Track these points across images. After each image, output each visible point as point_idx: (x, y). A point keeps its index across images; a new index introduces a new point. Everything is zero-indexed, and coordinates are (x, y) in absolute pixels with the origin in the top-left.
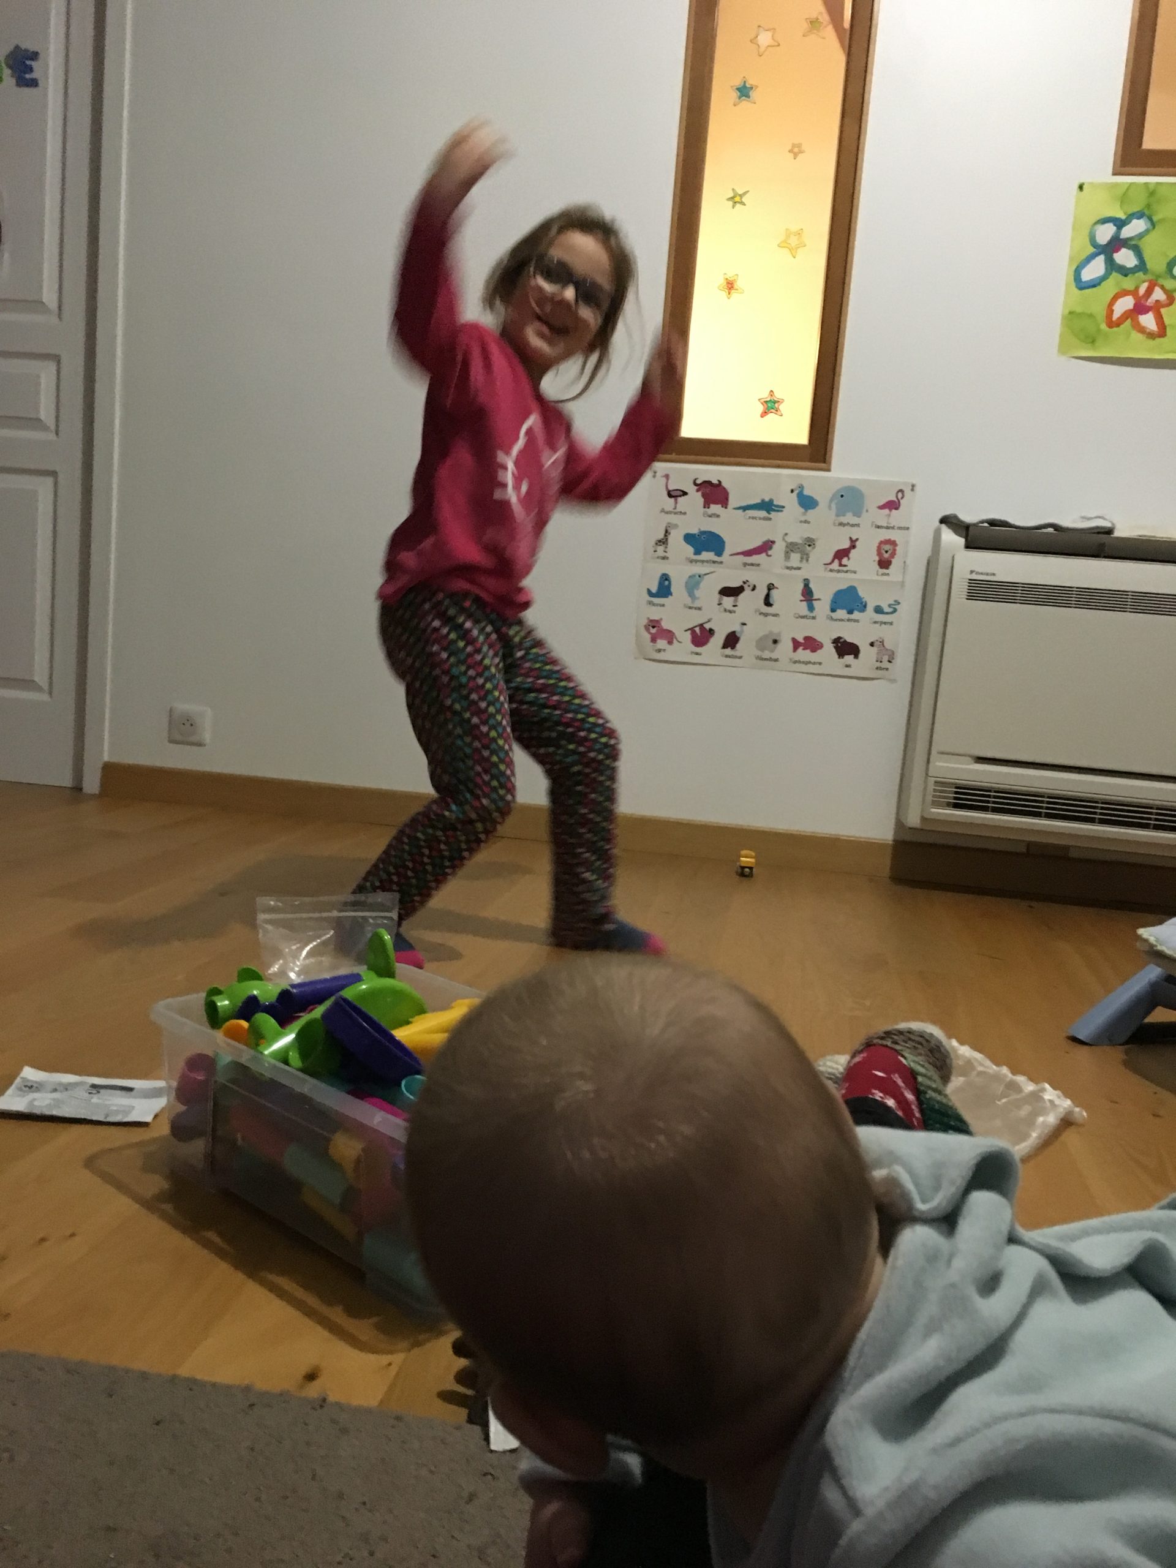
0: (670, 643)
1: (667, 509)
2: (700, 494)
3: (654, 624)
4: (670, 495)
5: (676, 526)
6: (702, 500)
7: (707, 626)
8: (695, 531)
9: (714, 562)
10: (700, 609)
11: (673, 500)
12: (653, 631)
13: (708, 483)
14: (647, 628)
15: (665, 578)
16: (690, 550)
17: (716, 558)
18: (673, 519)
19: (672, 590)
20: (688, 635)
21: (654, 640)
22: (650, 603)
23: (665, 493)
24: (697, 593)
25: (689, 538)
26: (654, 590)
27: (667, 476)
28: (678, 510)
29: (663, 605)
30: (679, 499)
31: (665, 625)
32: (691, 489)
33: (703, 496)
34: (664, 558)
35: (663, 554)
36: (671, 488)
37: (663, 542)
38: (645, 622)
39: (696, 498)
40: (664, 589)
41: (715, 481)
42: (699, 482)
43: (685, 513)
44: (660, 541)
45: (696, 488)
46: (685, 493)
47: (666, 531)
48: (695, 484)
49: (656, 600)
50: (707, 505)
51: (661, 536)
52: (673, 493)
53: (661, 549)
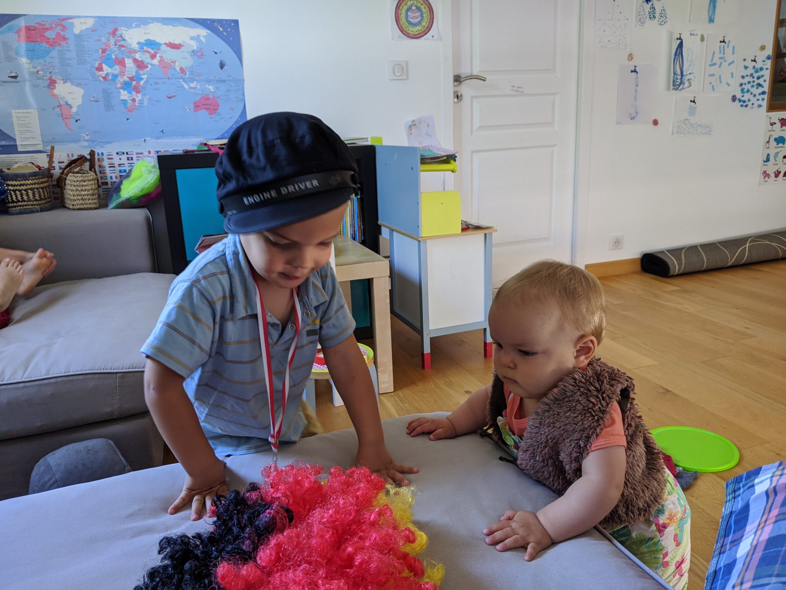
0: (769, 178)
1: (770, 130)
3: (765, 172)
5: (772, 135)
6: (780, 125)
7: (779, 170)
8: (777, 137)
9: (782, 147)
10: (777, 164)
11: (772, 126)
12: (764, 175)
13: (783, 119)
14: (763, 174)
15: (768, 155)
16: (776, 143)
17: (783, 146)
18: (771, 133)
19: (770, 159)
20: (774, 175)
21: (764, 178)
22: (764, 165)
23: (770, 124)
24: (777, 159)
25: (776, 140)
26: (765, 160)
27: (770, 118)
28: (774, 129)
29: (767, 165)
30: (774, 125)
31: (768, 172)
32: (777, 121)
33: (781, 124)
34: (768, 148)
35: (768, 146)
36: (772, 122)
37: (768, 142)
38: (762, 172)
39: (778, 125)
40: (768, 160)
42: (780, 119)
43: (775, 131)
45: (779, 121)
46: (775, 123)
47: (770, 138)
49: (766, 163)
50: (781, 127)
51: (767, 140)
52: (772, 124)
53: (767, 144)
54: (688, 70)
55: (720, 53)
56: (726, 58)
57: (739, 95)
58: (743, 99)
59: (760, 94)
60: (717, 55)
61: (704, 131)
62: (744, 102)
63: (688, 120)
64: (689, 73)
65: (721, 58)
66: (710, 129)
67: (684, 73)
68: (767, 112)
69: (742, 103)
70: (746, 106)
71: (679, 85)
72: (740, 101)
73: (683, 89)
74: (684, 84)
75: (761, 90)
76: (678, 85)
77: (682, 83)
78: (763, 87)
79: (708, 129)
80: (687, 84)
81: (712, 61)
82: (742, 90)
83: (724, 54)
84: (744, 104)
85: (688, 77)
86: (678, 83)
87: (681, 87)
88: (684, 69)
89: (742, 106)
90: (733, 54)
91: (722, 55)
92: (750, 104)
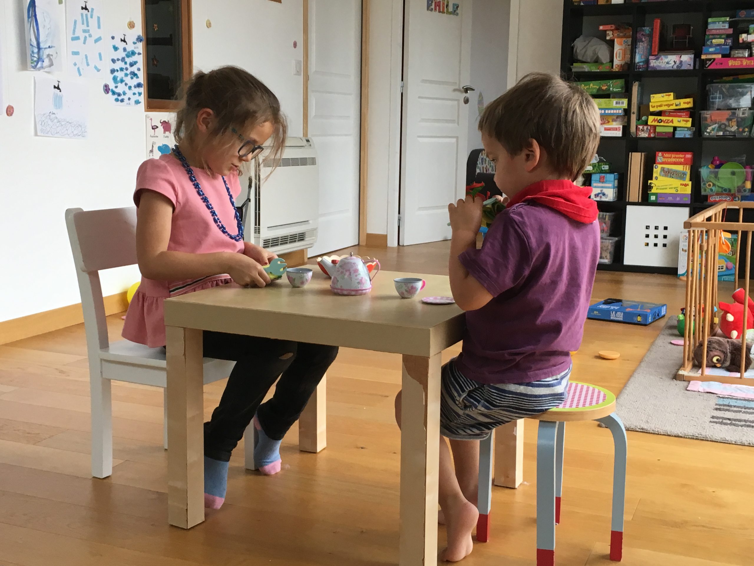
1: (152, 135)
2: (162, 127)
4: (153, 129)
5: (155, 143)
6: (163, 130)
8: (161, 145)
11: (153, 130)
13: (165, 122)
16: (160, 154)
18: (154, 139)
23: (151, 127)
25: (160, 149)
27: (151, 119)
28: (155, 135)
30: (156, 130)
32: (159, 125)
33: (163, 127)
35: (152, 157)
36: (153, 125)
37: (152, 151)
39: (161, 129)
41: (167, 121)
42: (162, 121)
43: (157, 137)
44: (151, 151)
46: (157, 127)
48: (161, 123)
50: (164, 133)
51: (151, 149)
52: (154, 127)
53: (151, 154)
54: (46, 41)
55: (83, 24)
56: (91, 32)
57: (112, 86)
58: (117, 90)
59: (135, 87)
60: (80, 27)
61: (75, 132)
62: (119, 95)
63: (54, 114)
64: (48, 47)
65: (85, 31)
66: (83, 129)
67: (42, 45)
68: (145, 111)
69: (116, 96)
70: (122, 101)
71: (38, 63)
72: (114, 93)
73: (42, 67)
74: (43, 61)
75: (135, 81)
76: (35, 61)
77: (40, 59)
78: (138, 77)
79: (80, 128)
80: (46, 62)
81: (74, 33)
82: (115, 79)
83: (88, 26)
84: (120, 98)
85: (47, 52)
86: (35, 59)
87: (39, 65)
88: (41, 39)
89: (117, 100)
90: (99, 27)
91: (85, 27)
92: (126, 98)
